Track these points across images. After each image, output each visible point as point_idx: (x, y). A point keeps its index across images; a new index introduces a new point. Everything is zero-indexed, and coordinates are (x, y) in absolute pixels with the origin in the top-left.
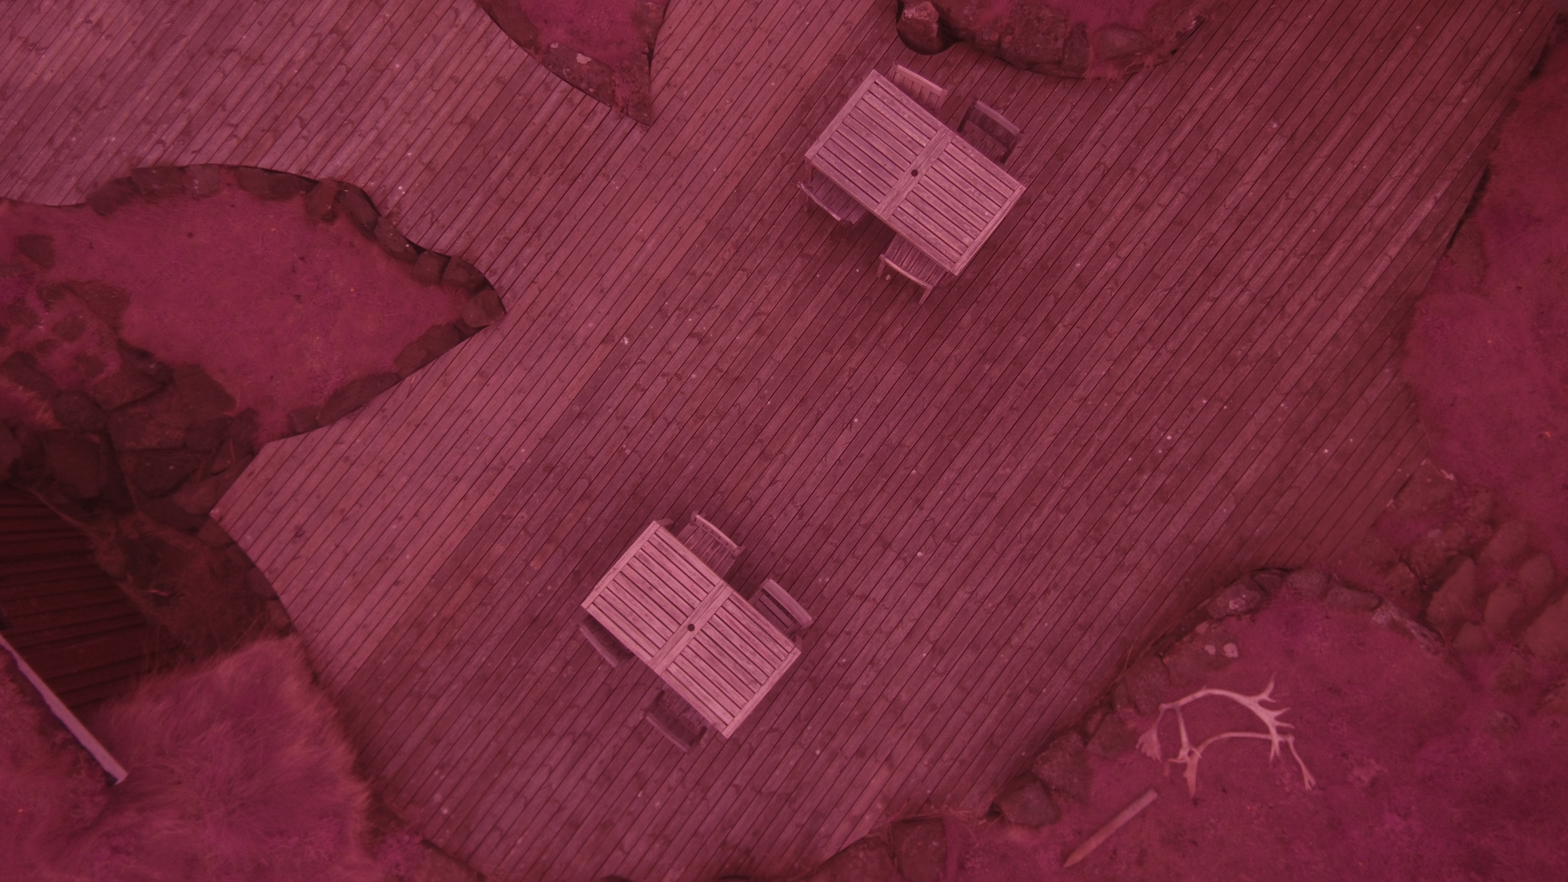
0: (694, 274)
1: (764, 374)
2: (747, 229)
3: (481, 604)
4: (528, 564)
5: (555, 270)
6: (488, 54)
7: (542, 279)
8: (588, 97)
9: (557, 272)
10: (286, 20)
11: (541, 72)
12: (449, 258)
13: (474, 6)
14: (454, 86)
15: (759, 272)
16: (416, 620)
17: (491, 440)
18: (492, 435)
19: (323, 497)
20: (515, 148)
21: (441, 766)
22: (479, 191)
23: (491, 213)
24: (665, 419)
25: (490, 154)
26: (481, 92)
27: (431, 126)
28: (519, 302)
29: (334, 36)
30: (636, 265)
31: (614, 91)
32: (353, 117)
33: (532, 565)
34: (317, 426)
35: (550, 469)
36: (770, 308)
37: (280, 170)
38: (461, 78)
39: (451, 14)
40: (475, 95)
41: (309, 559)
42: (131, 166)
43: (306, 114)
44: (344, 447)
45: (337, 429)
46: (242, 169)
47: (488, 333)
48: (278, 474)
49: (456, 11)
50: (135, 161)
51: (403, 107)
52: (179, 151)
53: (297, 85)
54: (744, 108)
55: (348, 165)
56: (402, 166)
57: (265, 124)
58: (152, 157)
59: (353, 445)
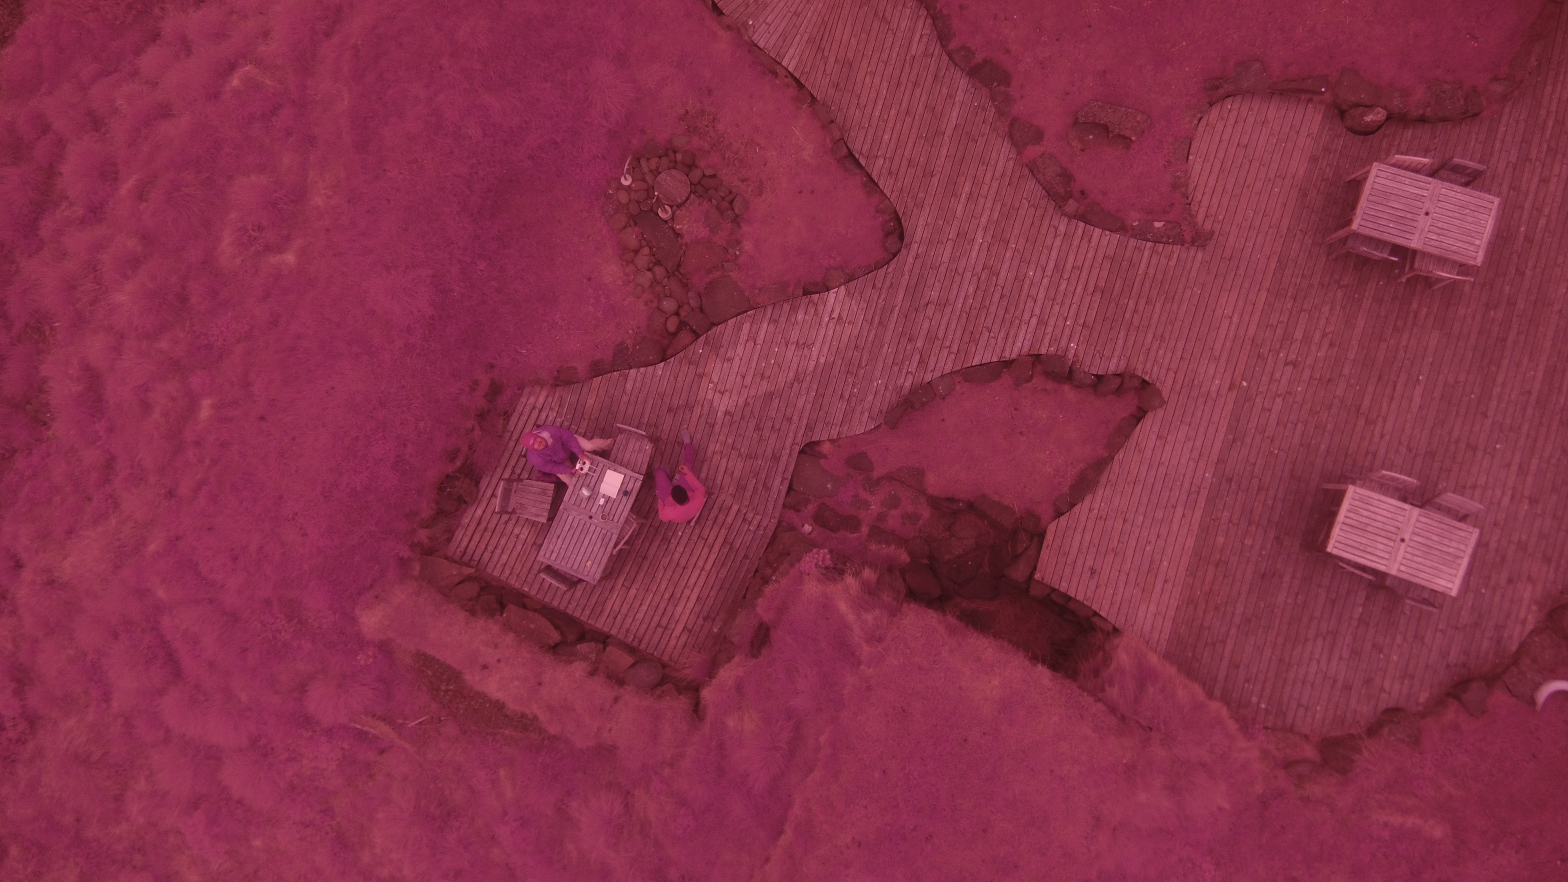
0: (1272, 325)
1: (1346, 371)
2: (1296, 285)
3: (1224, 577)
4: (1243, 543)
5: (1179, 357)
6: (1093, 244)
7: (1174, 366)
8: (1166, 245)
9: (1181, 358)
10: (953, 273)
11: (1132, 242)
12: (1119, 375)
13: (1066, 220)
14: (1079, 272)
15: (1316, 308)
16: (1189, 599)
17: (1184, 475)
18: (1183, 472)
19: (1097, 546)
20: (1133, 293)
21: (1248, 681)
22: (1121, 329)
23: (1133, 338)
24: (1292, 423)
25: (1120, 303)
26: (1099, 269)
27: (1075, 301)
28: (1165, 385)
29: (986, 271)
30: (1231, 334)
31: (1183, 235)
32: (1017, 314)
33: (1246, 542)
34: (1072, 505)
35: (1230, 480)
36: (1332, 328)
37: (986, 362)
38: (1080, 267)
39: (1052, 230)
40: (1095, 272)
41: (1106, 585)
42: (897, 393)
43: (989, 323)
44: (1096, 511)
45: (1087, 502)
46: (963, 370)
47: (1154, 412)
48: (1064, 541)
49: (1054, 227)
50: (899, 390)
51: (1047, 297)
52: (922, 374)
53: (975, 309)
54: (1263, 211)
55: (1027, 344)
56: (1067, 332)
57: (966, 338)
58: (908, 384)
59: (1101, 509)
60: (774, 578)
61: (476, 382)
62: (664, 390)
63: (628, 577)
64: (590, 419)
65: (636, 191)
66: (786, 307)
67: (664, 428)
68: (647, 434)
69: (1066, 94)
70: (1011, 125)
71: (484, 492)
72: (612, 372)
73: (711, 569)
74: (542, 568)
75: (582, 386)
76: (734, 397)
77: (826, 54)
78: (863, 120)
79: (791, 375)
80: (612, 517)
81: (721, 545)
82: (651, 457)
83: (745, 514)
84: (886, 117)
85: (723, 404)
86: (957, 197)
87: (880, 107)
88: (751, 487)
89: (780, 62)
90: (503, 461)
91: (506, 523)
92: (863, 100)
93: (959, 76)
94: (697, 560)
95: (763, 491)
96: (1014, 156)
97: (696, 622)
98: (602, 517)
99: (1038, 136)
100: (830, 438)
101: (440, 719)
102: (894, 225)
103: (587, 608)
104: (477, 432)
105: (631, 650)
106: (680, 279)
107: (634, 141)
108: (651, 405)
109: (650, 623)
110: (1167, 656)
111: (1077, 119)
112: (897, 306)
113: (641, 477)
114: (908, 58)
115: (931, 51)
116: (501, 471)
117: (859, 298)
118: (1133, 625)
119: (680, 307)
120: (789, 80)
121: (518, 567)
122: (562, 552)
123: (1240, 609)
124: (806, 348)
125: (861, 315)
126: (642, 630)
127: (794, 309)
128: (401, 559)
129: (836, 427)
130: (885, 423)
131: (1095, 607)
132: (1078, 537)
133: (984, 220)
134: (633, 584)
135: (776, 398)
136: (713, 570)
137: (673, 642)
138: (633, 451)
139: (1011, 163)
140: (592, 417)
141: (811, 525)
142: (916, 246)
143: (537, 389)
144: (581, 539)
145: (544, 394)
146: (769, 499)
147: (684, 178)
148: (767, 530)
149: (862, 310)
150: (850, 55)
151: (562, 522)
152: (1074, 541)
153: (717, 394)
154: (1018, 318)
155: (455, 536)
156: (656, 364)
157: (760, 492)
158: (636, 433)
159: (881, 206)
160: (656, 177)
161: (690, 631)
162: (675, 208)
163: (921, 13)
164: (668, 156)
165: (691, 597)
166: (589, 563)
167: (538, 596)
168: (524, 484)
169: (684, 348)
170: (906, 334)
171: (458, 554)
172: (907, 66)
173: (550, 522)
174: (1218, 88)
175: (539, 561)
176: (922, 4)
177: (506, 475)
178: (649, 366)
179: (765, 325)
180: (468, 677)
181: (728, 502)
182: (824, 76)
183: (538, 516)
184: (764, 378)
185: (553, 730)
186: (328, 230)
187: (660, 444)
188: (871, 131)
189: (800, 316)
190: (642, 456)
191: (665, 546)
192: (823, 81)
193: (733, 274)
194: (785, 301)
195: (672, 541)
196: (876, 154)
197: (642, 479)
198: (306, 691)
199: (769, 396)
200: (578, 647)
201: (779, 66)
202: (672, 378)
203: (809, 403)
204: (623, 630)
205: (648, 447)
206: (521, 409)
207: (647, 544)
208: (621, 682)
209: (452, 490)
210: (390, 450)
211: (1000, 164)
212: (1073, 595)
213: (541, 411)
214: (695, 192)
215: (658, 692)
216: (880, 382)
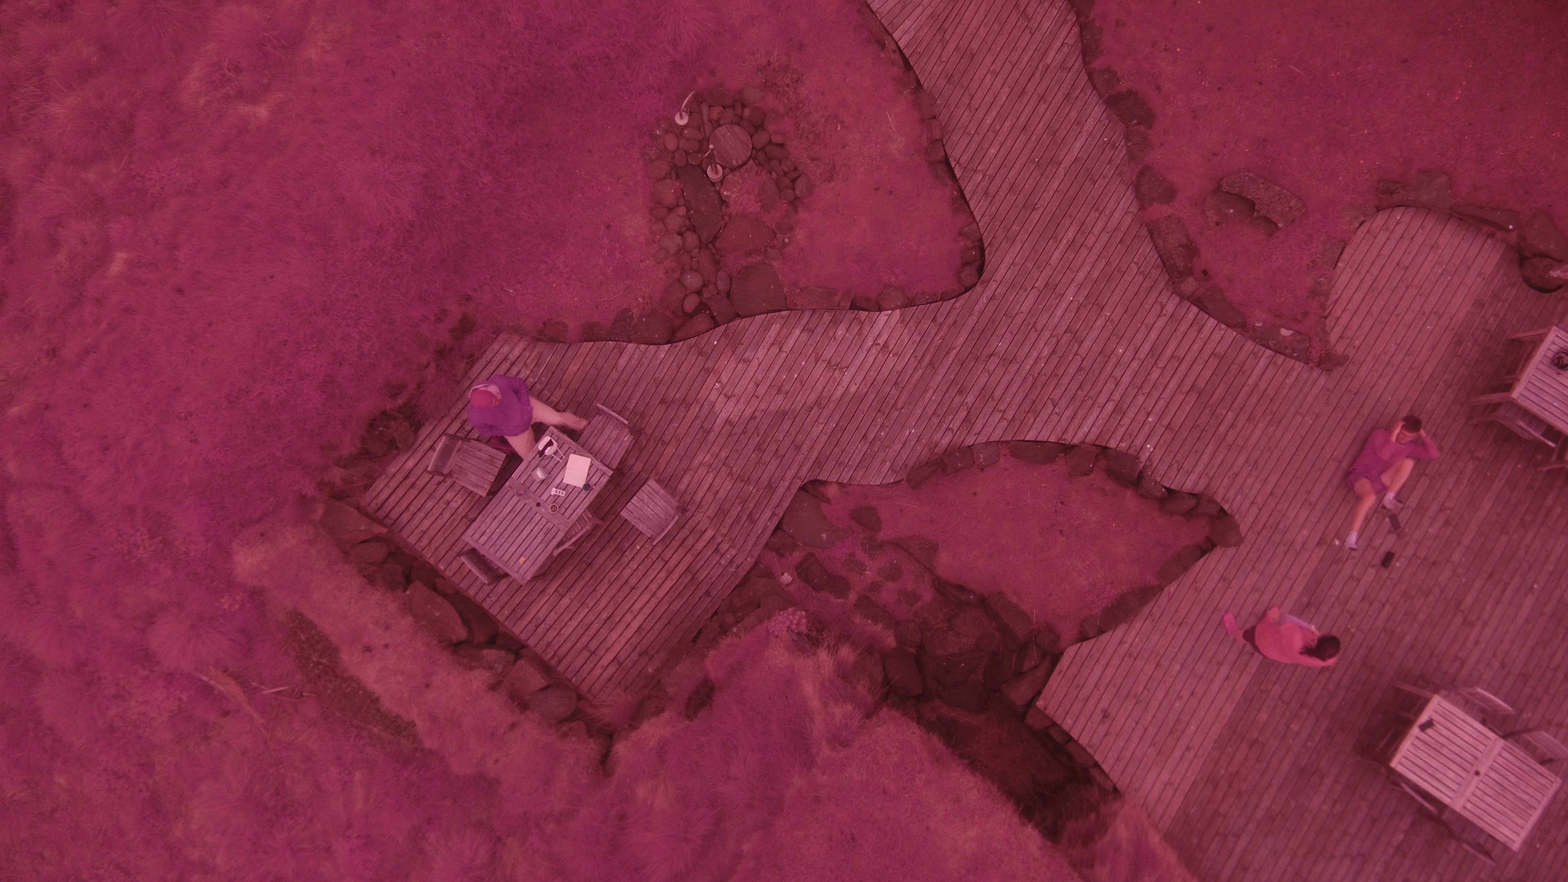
1: (1456, 558)
3: (1258, 761)
4: (1288, 727)
5: (1269, 492)
6: (1202, 336)
7: (1259, 502)
8: (1288, 359)
9: (1271, 494)
10: (1030, 327)
11: (1249, 345)
12: (1194, 495)
13: (1177, 299)
14: (1177, 364)
15: (1440, 476)
16: (1210, 775)
19: (1118, 686)
20: (1235, 405)
22: (1211, 441)
23: (1222, 457)
24: (1381, 600)
25: (1216, 412)
26: (1202, 366)
27: (1165, 395)
28: (1245, 520)
29: (1068, 335)
31: (1310, 353)
32: (1092, 393)
33: (1292, 727)
34: (1101, 631)
36: (1453, 504)
37: (1041, 440)
38: (1182, 356)
39: (1158, 307)
40: (1197, 368)
41: (1117, 735)
42: (930, 449)
43: (1056, 396)
44: (1127, 646)
45: (1120, 632)
46: (1013, 443)
47: (1224, 548)
48: (1081, 671)
49: (1161, 304)
50: (932, 445)
51: (1133, 382)
52: (964, 435)
53: (1045, 375)
54: (1407, 348)
55: (1095, 431)
56: (1146, 429)
57: (1026, 406)
58: (945, 442)
59: (1134, 644)
60: (735, 630)
61: (444, 312)
62: (662, 376)
63: (565, 582)
64: (568, 387)
65: (687, 140)
66: (827, 317)
67: (651, 420)
68: (629, 424)
69: (1214, 154)
70: (1141, 173)
71: (423, 441)
72: (606, 340)
73: (664, 597)
74: (465, 550)
75: (569, 347)
76: (741, 406)
77: (947, 37)
78: (971, 125)
79: (813, 397)
80: (563, 510)
81: (682, 572)
82: (626, 452)
83: (719, 544)
84: (998, 127)
85: (726, 410)
86: (1056, 241)
87: (994, 114)
88: (734, 513)
89: (891, 33)
90: (454, 411)
91: (439, 484)
92: (976, 103)
93: (1094, 102)
94: (650, 583)
95: (746, 523)
96: (1135, 211)
97: (630, 655)
98: (551, 508)
99: (1170, 194)
100: (840, 481)
101: (302, 693)
102: (975, 255)
103: (507, 607)
104: (432, 370)
105: (546, 669)
106: (712, 254)
107: (700, 81)
108: (642, 390)
109: (577, 642)
110: (1168, 837)
111: (1220, 186)
112: (955, 348)
113: (610, 472)
114: (1041, 66)
115: (1069, 65)
116: (450, 422)
117: (913, 328)
118: (1137, 790)
119: (704, 285)
120: (897, 56)
121: (439, 539)
122: (495, 537)
123: (1266, 802)
124: (837, 370)
125: (910, 349)
126: (565, 649)
127: (835, 322)
128: (303, 497)
129: (849, 470)
130: (907, 480)
131: (1098, 757)
132: (1098, 670)
133: (1081, 275)
134: (568, 593)
135: (789, 419)
136: (666, 599)
137: (597, 671)
138: (608, 438)
139: (1129, 218)
140: (570, 387)
141: (792, 575)
142: (995, 285)
143: (515, 338)
144: (521, 527)
145: (522, 345)
146: (752, 533)
147: (746, 138)
148: (740, 568)
149: (914, 343)
150: (975, 45)
151: (503, 502)
152: (1092, 674)
153: (722, 396)
154: (1092, 398)
155: (377, 483)
156: (660, 344)
157: (742, 523)
158: (617, 419)
159: (966, 229)
160: (715, 128)
161: (620, 664)
162: (727, 170)
163: (1069, 18)
164: (734, 109)
165: (632, 624)
166: (522, 560)
167: (453, 578)
168: (470, 445)
169: (698, 334)
170: (957, 384)
171: (373, 506)
172: (1038, 74)
173: (490, 497)
174: (1392, 193)
175: (464, 541)
176: (1073, 8)
177: (452, 431)
178: (652, 344)
179: (797, 332)
180: (344, 656)
181: (702, 526)
182: (938, 62)
183: (477, 486)
184: (781, 393)
185: (429, 743)
186: (314, 90)
187: (641, 438)
188: (977, 139)
189: (841, 332)
190: (617, 447)
191: (617, 558)
192: (935, 68)
193: (775, 264)
194: (828, 310)
195: (627, 553)
196: (975, 168)
197: (610, 475)
198: (153, 623)
199: (782, 414)
200: (485, 652)
201: (889, 37)
202: (674, 365)
203: (826, 434)
204: (543, 643)
205: (627, 439)
206: (491, 356)
207: (596, 550)
208: (524, 706)
209: (385, 430)
210: (321, 366)
211: (1117, 215)
212: (1075, 736)
213: (513, 364)
214: (755, 158)
215: (565, 728)
216: (913, 431)
